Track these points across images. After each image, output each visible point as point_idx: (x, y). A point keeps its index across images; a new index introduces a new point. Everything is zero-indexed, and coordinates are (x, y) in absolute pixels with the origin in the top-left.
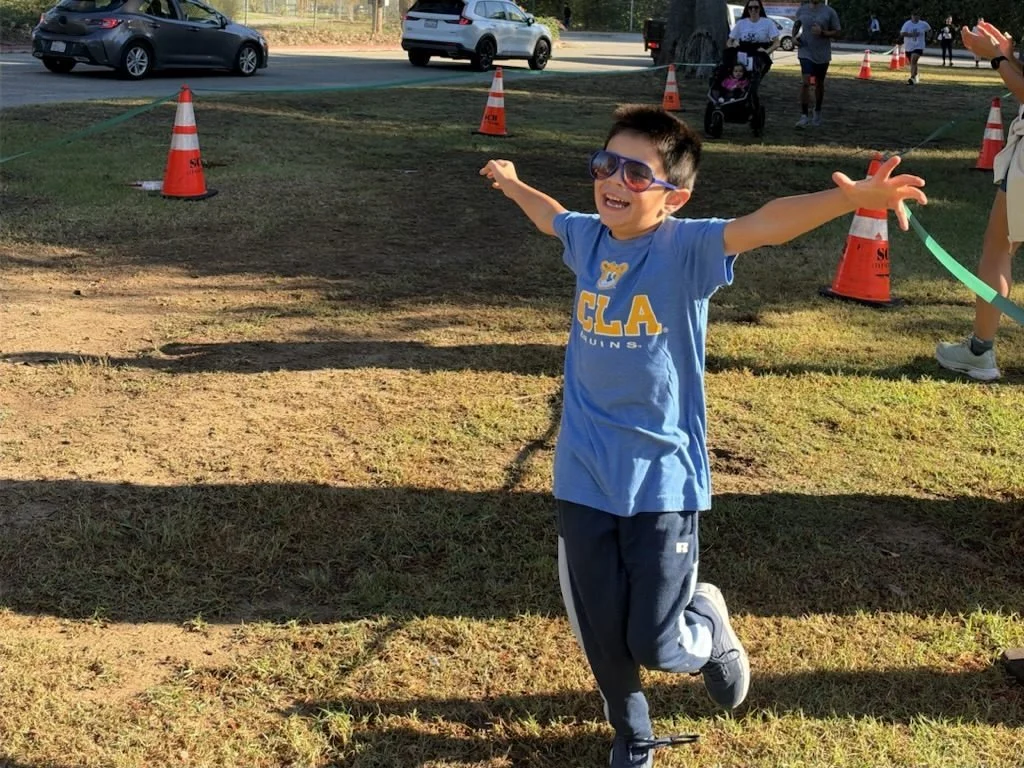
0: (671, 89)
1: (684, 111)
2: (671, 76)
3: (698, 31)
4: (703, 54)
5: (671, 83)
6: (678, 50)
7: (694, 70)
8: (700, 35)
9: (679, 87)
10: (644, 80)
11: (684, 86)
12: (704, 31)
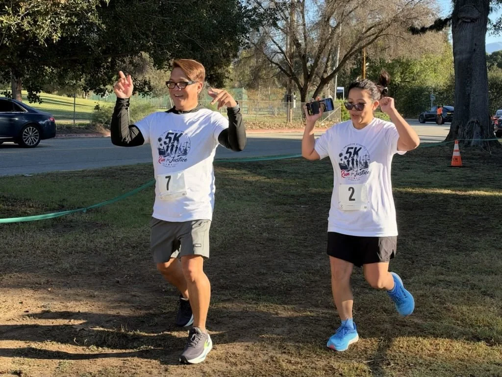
0: (456, 154)
1: (463, 167)
2: (456, 147)
3: (472, 119)
4: (475, 133)
5: (456, 151)
6: (460, 131)
7: (469, 143)
8: (473, 122)
9: (461, 153)
10: (440, 148)
11: (463, 151)
12: (475, 120)
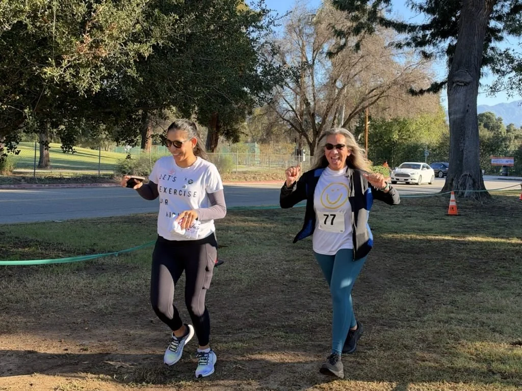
0: (452, 203)
1: (459, 215)
2: (453, 197)
3: (465, 173)
4: (468, 185)
5: (453, 201)
6: (454, 183)
7: (463, 194)
8: (466, 175)
9: (456, 202)
10: (437, 198)
11: (458, 201)
12: (468, 173)
